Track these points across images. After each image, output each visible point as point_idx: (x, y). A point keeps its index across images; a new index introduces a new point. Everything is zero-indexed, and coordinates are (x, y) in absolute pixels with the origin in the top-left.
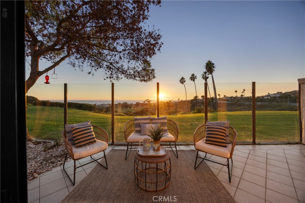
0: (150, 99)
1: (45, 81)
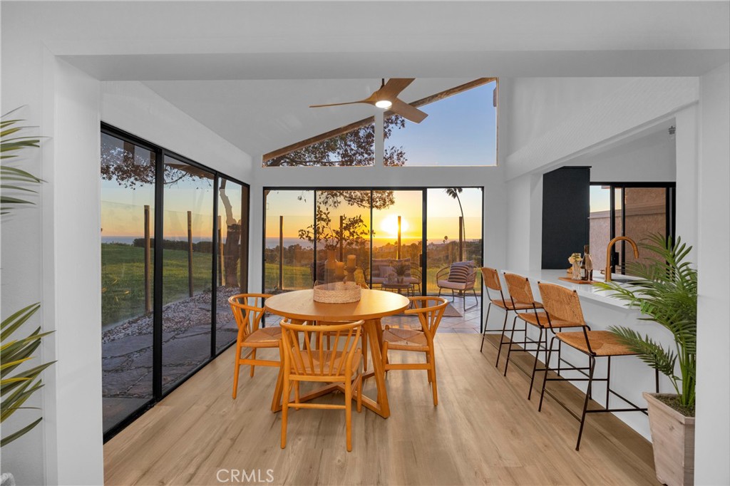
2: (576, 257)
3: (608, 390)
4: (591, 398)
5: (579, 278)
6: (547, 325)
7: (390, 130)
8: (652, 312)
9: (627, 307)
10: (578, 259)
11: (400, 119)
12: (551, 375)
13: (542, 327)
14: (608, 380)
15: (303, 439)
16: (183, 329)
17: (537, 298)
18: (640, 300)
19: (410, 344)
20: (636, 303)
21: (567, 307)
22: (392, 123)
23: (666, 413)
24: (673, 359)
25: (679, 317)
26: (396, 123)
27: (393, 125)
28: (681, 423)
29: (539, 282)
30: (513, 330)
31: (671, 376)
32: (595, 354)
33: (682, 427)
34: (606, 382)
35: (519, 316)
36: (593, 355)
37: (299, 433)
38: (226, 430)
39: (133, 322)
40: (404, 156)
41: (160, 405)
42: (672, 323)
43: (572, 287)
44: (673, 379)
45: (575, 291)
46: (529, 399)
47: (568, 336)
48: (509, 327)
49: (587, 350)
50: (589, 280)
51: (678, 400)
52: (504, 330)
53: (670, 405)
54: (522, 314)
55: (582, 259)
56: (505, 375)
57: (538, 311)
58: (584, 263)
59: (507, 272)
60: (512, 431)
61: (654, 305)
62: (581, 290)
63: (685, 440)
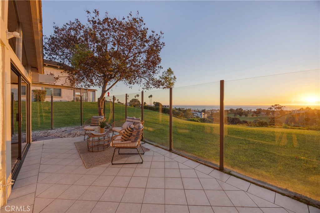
0: (281, 105)
1: (108, 95)
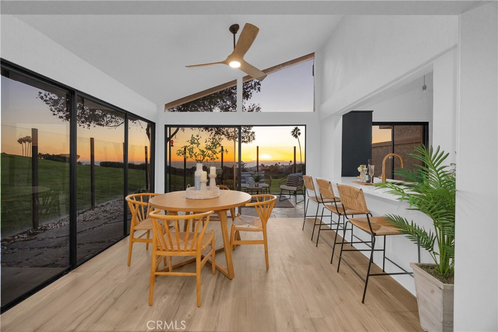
2: (363, 167)
3: (384, 257)
4: (372, 262)
5: (365, 181)
6: (343, 213)
7: (251, 93)
8: (418, 204)
9: (398, 200)
10: (364, 169)
11: (257, 86)
12: (345, 247)
13: (340, 214)
14: (384, 250)
15: (168, 297)
16: (114, 217)
17: (336, 194)
18: (408, 195)
19: (251, 227)
20: (405, 197)
21: (356, 201)
22: (252, 89)
23: (428, 280)
24: (433, 239)
25: (438, 208)
26: (255, 89)
27: (253, 90)
28: (440, 288)
29: (337, 184)
30: (322, 216)
31: (432, 252)
32: (375, 234)
33: (441, 291)
34: (383, 251)
35: (326, 207)
36: (374, 235)
37: (166, 293)
38: (114, 291)
39: (81, 213)
40: (260, 110)
41: (74, 272)
42: (432, 212)
43: (359, 187)
44: (433, 255)
45: (361, 190)
46: (331, 263)
47: (357, 220)
48: (320, 214)
49: (370, 231)
50: (371, 183)
51: (437, 270)
52: (317, 216)
53: (431, 273)
54: (327, 205)
55: (367, 169)
56: (317, 246)
57: (337, 203)
58: (368, 171)
59: (318, 178)
60: (318, 288)
61: (419, 199)
62: (366, 189)
63: (444, 301)
